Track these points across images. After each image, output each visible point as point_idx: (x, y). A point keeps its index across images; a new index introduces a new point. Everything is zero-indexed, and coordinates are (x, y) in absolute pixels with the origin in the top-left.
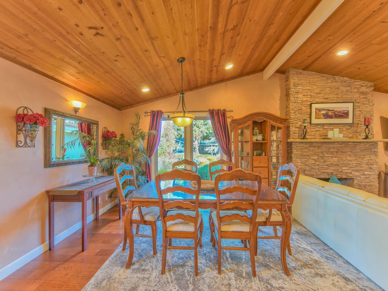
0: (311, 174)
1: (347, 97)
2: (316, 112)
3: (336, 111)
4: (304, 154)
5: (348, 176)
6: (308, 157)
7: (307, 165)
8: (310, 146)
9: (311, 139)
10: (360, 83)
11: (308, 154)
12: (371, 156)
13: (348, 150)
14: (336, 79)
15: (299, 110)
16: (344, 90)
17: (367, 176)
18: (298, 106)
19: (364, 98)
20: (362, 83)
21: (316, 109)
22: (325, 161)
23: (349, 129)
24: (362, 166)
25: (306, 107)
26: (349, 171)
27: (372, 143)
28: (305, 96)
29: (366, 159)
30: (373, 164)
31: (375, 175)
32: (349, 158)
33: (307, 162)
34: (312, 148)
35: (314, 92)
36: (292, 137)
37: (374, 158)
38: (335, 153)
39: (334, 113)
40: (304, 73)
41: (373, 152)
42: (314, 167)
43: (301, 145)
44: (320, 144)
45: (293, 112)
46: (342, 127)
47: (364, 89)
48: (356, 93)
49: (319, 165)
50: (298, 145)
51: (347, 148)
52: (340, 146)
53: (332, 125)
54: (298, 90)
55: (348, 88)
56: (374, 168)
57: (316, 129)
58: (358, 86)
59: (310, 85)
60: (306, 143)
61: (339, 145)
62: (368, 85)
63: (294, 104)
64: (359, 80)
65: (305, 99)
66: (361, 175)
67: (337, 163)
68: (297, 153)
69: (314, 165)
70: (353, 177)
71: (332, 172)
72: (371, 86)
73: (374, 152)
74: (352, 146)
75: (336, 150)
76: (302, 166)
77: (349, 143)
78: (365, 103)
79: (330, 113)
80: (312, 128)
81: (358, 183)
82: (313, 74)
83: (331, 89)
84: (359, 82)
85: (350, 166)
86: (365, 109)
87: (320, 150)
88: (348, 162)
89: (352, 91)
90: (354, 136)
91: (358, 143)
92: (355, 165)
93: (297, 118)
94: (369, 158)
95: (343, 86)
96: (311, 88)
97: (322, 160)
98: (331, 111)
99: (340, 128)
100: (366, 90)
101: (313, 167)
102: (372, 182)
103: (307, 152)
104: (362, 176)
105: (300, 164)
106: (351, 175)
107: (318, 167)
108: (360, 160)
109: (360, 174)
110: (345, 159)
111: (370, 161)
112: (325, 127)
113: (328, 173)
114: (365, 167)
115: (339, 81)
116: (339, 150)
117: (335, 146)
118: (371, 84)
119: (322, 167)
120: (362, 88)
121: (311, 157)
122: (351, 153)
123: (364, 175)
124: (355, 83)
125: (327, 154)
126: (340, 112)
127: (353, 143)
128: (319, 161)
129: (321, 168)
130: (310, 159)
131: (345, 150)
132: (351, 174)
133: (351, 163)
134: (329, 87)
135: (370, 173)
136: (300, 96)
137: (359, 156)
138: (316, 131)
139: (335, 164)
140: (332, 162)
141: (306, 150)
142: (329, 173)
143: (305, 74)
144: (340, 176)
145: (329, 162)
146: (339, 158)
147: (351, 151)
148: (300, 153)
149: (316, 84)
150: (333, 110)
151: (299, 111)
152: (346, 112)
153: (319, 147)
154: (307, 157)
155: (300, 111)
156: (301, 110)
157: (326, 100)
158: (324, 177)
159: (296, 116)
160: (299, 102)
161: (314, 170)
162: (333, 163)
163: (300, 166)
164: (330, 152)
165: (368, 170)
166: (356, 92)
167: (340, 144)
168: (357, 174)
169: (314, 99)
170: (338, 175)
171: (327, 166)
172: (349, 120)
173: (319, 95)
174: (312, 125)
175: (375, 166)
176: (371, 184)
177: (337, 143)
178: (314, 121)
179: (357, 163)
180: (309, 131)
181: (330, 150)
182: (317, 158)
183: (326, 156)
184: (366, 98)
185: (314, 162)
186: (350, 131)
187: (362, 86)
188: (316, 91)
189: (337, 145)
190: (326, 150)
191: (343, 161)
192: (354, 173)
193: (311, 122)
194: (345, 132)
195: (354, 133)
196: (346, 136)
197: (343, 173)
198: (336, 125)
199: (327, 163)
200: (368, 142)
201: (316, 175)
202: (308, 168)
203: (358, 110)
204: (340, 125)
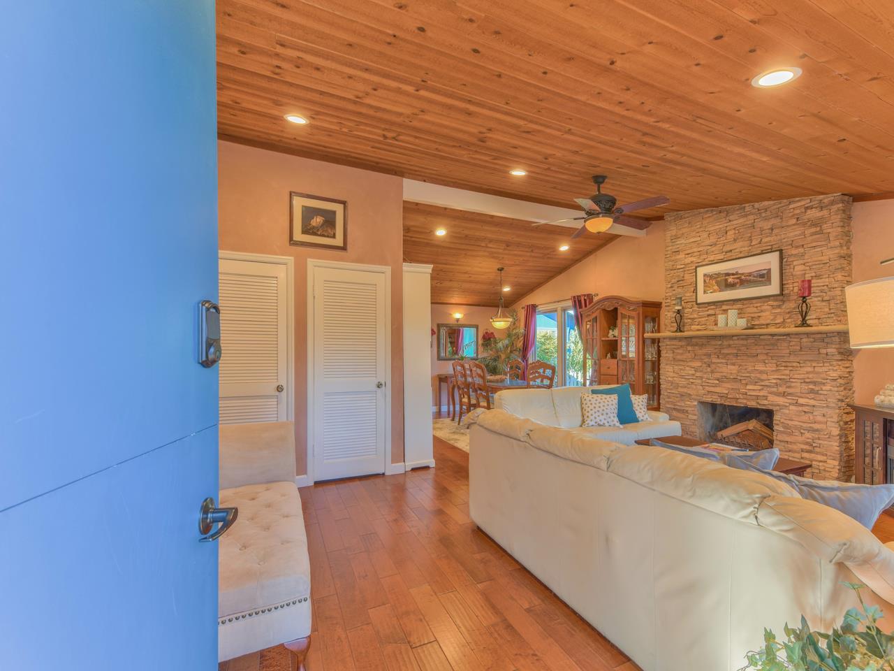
0: (689, 392)
1: (771, 241)
2: (705, 281)
3: (742, 274)
4: (677, 357)
5: (758, 403)
6: (685, 363)
7: (682, 377)
8: (688, 345)
9: (698, 330)
10: (803, 203)
11: (684, 357)
13: (759, 351)
14: (747, 209)
15: (678, 281)
16: (765, 228)
17: (805, 409)
18: (678, 274)
19: (815, 233)
20: (809, 201)
21: (705, 275)
22: (712, 372)
23: (779, 307)
24: (793, 384)
25: (690, 275)
26: (761, 394)
27: (819, 336)
28: (690, 255)
29: (803, 370)
30: (824, 384)
31: (828, 407)
32: (760, 367)
33: (682, 372)
34: (689, 348)
35: (703, 244)
36: (668, 329)
37: (825, 369)
38: (731, 357)
39: (738, 278)
40: (686, 215)
41: (824, 356)
42: (694, 381)
43: (672, 343)
44: (704, 341)
45: (669, 286)
46: (759, 305)
47: (814, 214)
48: (794, 227)
49: (701, 378)
50: (668, 343)
51: (757, 347)
52: (745, 342)
53: (739, 303)
54: (678, 246)
55: (773, 221)
56: (825, 393)
57: (708, 313)
58: (797, 211)
59: (697, 234)
60: (680, 339)
61: (741, 342)
62: (826, 201)
63: (672, 271)
64: (797, 199)
65: (689, 260)
66: (790, 404)
67: (735, 376)
68: (667, 355)
69: (694, 377)
70: (771, 408)
71: (727, 392)
72: (832, 203)
73: (827, 354)
74: (768, 342)
75: (736, 351)
76: (675, 379)
77: (762, 337)
78: (814, 244)
79: (730, 280)
80: (703, 311)
81: (782, 420)
82: (701, 213)
83: (737, 232)
84: (799, 201)
85: (763, 383)
86: (816, 259)
87: (704, 351)
88: (758, 375)
89: (784, 224)
90: (789, 320)
91: (783, 335)
92: (774, 381)
93: (675, 295)
94: (810, 369)
95: (766, 219)
96: (699, 239)
97: (709, 369)
98: (733, 274)
99: (756, 305)
100: (821, 214)
101: (691, 380)
102: (820, 423)
103: (682, 354)
104: (793, 408)
105: (672, 374)
106: (765, 402)
107: (699, 381)
108: (787, 372)
109: (789, 401)
110: (750, 368)
111: (811, 376)
112: (725, 307)
113: (720, 394)
114: (799, 387)
115: (754, 211)
116: (740, 350)
117: (731, 342)
118: (832, 198)
119: (708, 381)
120: (809, 212)
121: (690, 364)
122: (765, 357)
123: (797, 404)
124: (791, 206)
125: (718, 358)
126: (750, 274)
127: (769, 337)
128: (701, 371)
129: (707, 384)
130: (687, 366)
131: (753, 351)
132: (766, 399)
133: (764, 377)
134: (734, 229)
135: (812, 402)
136: (681, 256)
137: (784, 364)
138: (709, 315)
139: (732, 377)
140: (724, 374)
141: (681, 351)
142: (722, 395)
143: (688, 217)
144: (745, 401)
145: (721, 374)
146: (740, 366)
147: (767, 354)
148: (672, 355)
149: (707, 230)
150: (737, 273)
152: (765, 272)
153: (702, 345)
154: (682, 363)
155: (681, 282)
156: (682, 280)
157: (729, 254)
158: (710, 400)
159: (674, 292)
160: (678, 267)
161: (695, 387)
162: (728, 376)
164: (723, 354)
165: (808, 395)
166: (794, 225)
167: (742, 339)
168: (781, 400)
169: (705, 256)
170: (739, 401)
171: (718, 380)
172: (773, 289)
173: (713, 249)
174: (701, 306)
175: (828, 388)
176: (816, 426)
177: (735, 338)
178: (702, 298)
179: (780, 379)
180: (696, 316)
181: (723, 351)
182: (699, 364)
183: (714, 363)
184: (821, 232)
185: (694, 372)
186: (778, 311)
187: (807, 208)
188: (708, 242)
189: (736, 342)
190: (715, 351)
191: (748, 372)
192: (772, 398)
193: (696, 301)
194: (768, 313)
195: (788, 315)
196: (768, 322)
197: (751, 396)
198: (745, 302)
199: (717, 375)
200: (808, 334)
201: (697, 395)
202: (683, 382)
203: (795, 263)
204: (754, 301)
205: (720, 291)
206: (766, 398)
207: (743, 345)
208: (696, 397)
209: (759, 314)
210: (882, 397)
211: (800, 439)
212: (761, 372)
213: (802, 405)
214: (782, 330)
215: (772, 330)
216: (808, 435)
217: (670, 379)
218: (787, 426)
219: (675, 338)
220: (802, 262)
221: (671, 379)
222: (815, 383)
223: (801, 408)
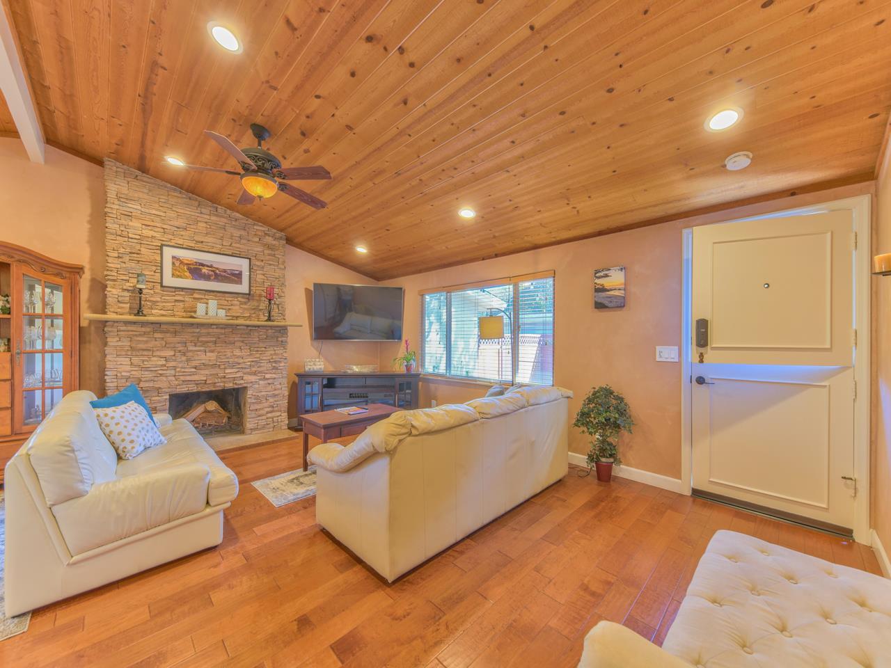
0: (157, 386)
1: (240, 248)
2: (173, 263)
3: (217, 268)
4: (138, 346)
5: (236, 384)
6: (150, 353)
7: (147, 369)
8: (154, 331)
9: (163, 315)
10: (263, 229)
11: (150, 345)
12: (276, 349)
13: (236, 339)
14: (219, 210)
15: (131, 253)
16: (235, 235)
17: (270, 381)
18: (131, 244)
19: (269, 255)
20: (267, 229)
21: (174, 258)
22: (188, 360)
23: (245, 303)
24: (262, 364)
25: (153, 251)
26: (238, 375)
27: (278, 328)
28: (150, 228)
29: (268, 353)
30: (280, 362)
31: (282, 378)
32: (237, 352)
33: (146, 363)
34: (157, 335)
35: (170, 223)
36: (112, 310)
37: (281, 352)
38: (210, 344)
39: (213, 271)
41: (280, 342)
42: (164, 372)
43: (129, 328)
44: (178, 328)
45: (117, 255)
46: (230, 299)
47: (269, 240)
48: (257, 244)
49: (175, 368)
50: (122, 328)
51: (234, 336)
52: (223, 331)
53: (212, 293)
54: (131, 210)
55: (243, 233)
56: (281, 368)
57: (176, 298)
58: (260, 233)
59: (161, 208)
60: (143, 324)
61: (219, 331)
62: (276, 235)
63: (118, 238)
64: (261, 224)
65: (148, 233)
66: (260, 380)
67: (215, 363)
68: (120, 344)
69: (165, 368)
70: (245, 385)
71: (205, 379)
72: (281, 238)
73: (282, 341)
74: (243, 332)
75: (214, 339)
76: (133, 373)
77: (238, 327)
78: (271, 263)
79: (205, 270)
81: (254, 394)
82: (166, 187)
83: (209, 227)
84: (262, 226)
85: (240, 366)
86: (270, 273)
87: (177, 339)
88: (236, 360)
89: (250, 238)
90: (254, 315)
91: (255, 327)
92: (249, 364)
93: (126, 269)
94: (273, 352)
95: (234, 227)
96: (163, 214)
97: (184, 358)
98: (208, 266)
99: (227, 299)
100: (274, 242)
101: (160, 372)
102: (278, 389)
103: (146, 342)
104: (261, 382)
105: (128, 368)
106: (242, 382)
107: (173, 372)
108: (258, 355)
109: (259, 378)
110: (229, 354)
111: (274, 357)
112: (196, 296)
113: (197, 382)
114: (266, 366)
115: (226, 215)
116: (219, 338)
117: (211, 330)
118: (280, 235)
119: (183, 370)
120: (267, 237)
121: (157, 353)
122: (241, 344)
123: (265, 379)
124: (255, 227)
125: (195, 346)
126: (225, 271)
127: (245, 328)
128: (175, 361)
129: (180, 374)
130: (154, 356)
131: (231, 339)
132: (242, 380)
133: (241, 361)
134: (206, 222)
135: (274, 376)
136: (135, 224)
137: (256, 349)
138: (176, 301)
139: (211, 363)
140: (203, 361)
141: (145, 339)
142: (199, 382)
143: (147, 182)
144: (222, 384)
145: (199, 362)
146: (219, 352)
147: (243, 342)
148: (129, 344)
149: (174, 209)
150: (211, 266)
151: (130, 255)
152: (237, 272)
153: (175, 333)
154: (145, 353)
155: (135, 255)
156: (138, 254)
157: (200, 245)
158: (186, 389)
159: (124, 265)
160: (131, 236)
161: (164, 379)
162: (207, 362)
163: (129, 372)
164: (201, 342)
165: (271, 371)
166: (256, 242)
167: (222, 328)
168: (253, 378)
169: (171, 237)
170: (218, 384)
171: (195, 368)
172: (243, 288)
173: (182, 233)
174: (165, 289)
175: (283, 364)
176: (276, 392)
177: (215, 327)
178: (169, 280)
179: (253, 361)
180: (159, 299)
181: (200, 339)
182: (172, 353)
183: (191, 351)
184: (274, 255)
185: (164, 363)
186: (245, 307)
187: (266, 234)
188: (177, 224)
189: (215, 330)
190: (193, 339)
191: (228, 358)
192: (247, 377)
193: (161, 283)
194: (237, 307)
195: (253, 312)
196: (238, 314)
197: (227, 378)
198: (219, 294)
199: (194, 363)
200: (271, 327)
201: (169, 388)
202: (148, 375)
203: (258, 272)
204: (227, 295)
205: (193, 279)
206: (242, 378)
207: (222, 334)
208: (167, 390)
209: (230, 307)
210: (309, 367)
211: (266, 405)
212: (238, 357)
213: (268, 379)
214: (248, 323)
215: (240, 321)
216: (271, 400)
217: (123, 374)
218: (257, 398)
219: (134, 323)
220: (261, 272)
221: (128, 374)
222: (275, 362)
223: (266, 382)
